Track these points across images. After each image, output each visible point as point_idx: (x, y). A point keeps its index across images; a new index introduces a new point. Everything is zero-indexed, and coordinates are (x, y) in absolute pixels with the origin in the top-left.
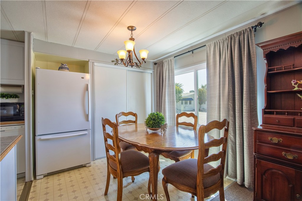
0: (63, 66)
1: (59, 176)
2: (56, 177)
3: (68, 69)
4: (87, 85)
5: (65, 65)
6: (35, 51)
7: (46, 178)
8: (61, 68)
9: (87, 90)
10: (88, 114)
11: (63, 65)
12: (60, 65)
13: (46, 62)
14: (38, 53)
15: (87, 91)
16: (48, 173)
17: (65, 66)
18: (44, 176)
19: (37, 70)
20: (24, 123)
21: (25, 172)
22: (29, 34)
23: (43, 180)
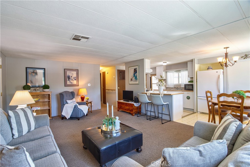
4: (219, 75)
7: (201, 114)
8: (208, 69)
16: (202, 112)
19: (197, 72)
20: (194, 91)
21: (194, 109)
22: (194, 59)
23: (199, 114)
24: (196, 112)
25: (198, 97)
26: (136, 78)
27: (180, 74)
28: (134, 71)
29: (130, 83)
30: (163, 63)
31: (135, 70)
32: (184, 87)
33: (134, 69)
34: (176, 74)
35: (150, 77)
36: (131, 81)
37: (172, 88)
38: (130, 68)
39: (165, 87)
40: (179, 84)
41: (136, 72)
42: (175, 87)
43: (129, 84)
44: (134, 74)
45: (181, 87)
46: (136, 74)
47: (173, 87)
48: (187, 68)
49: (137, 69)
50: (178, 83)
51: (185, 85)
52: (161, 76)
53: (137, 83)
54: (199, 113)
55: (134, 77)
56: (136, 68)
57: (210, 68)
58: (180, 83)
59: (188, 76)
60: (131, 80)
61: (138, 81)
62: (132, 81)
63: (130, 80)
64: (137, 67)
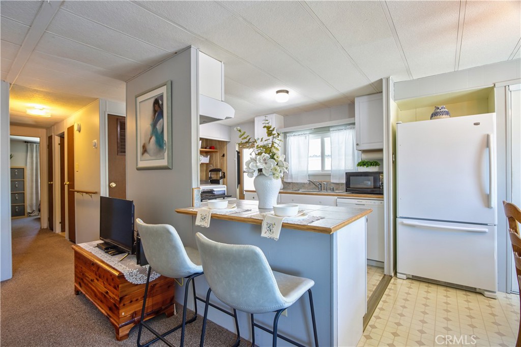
0: (439, 110)
1: (428, 287)
2: (423, 286)
3: (447, 113)
4: (488, 136)
5: (442, 108)
6: (397, 100)
7: (410, 281)
8: (434, 115)
9: (488, 145)
10: (488, 193)
11: (438, 108)
12: (432, 110)
13: (415, 110)
14: (400, 101)
15: (488, 149)
16: (413, 276)
17: (442, 110)
18: (408, 278)
19: (397, 126)
20: (383, 198)
21: (383, 262)
22: (388, 79)
23: (405, 282)
24: (393, 274)
25: (399, 220)
26: (160, 143)
27: (327, 140)
28: (155, 111)
29: (142, 164)
30: (278, 92)
31: (156, 106)
32: (344, 181)
33: (152, 101)
34: (315, 142)
35: (238, 153)
36: (143, 154)
37: (302, 185)
38: (140, 99)
39: (282, 181)
40: (324, 173)
41: (161, 115)
42: (311, 183)
43: (139, 169)
44: (154, 125)
45: (329, 183)
46: (161, 120)
47: (306, 181)
48: (350, 121)
49: (162, 101)
50: (320, 168)
51: (349, 175)
52: (268, 128)
53: (164, 162)
54: (405, 277)
55: (153, 139)
56: (161, 96)
57: (442, 113)
58: (328, 167)
59: (357, 145)
60: (145, 150)
61: (166, 154)
62: (146, 155)
63: (140, 150)
64: (163, 90)
